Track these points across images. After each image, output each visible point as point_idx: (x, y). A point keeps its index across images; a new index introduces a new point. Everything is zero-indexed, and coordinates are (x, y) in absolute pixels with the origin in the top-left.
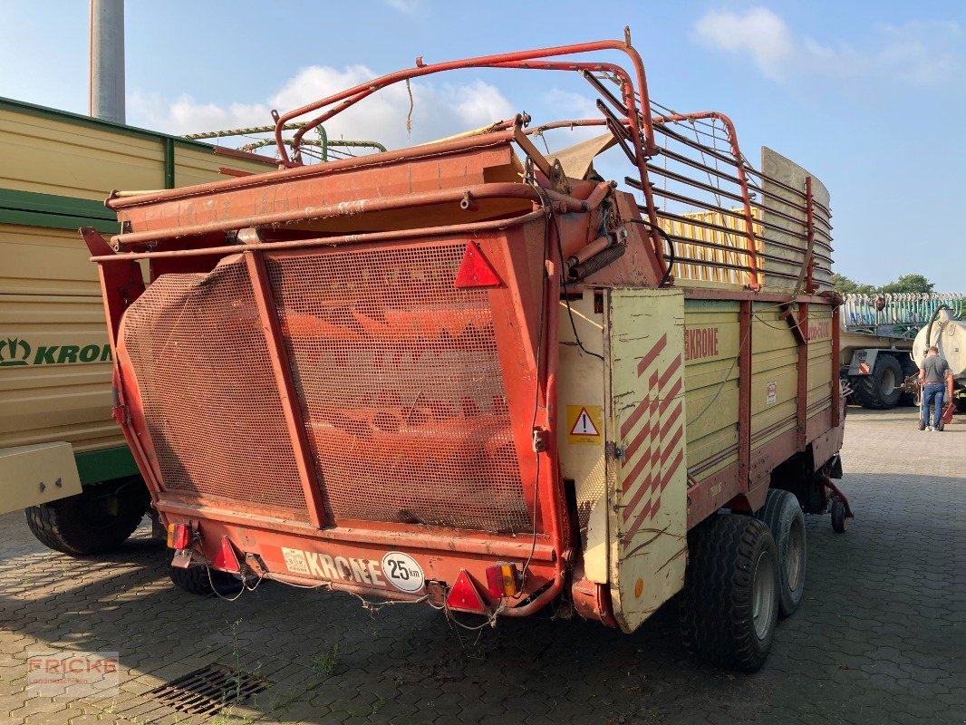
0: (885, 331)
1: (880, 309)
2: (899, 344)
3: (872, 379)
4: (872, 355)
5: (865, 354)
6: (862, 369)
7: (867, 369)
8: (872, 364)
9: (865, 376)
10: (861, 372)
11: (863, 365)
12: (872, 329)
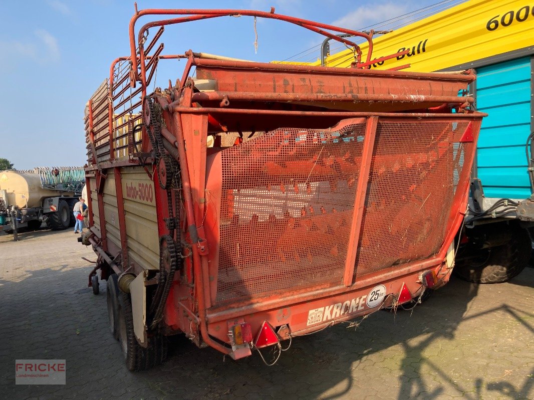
0: (60, 187)
1: (56, 175)
2: (66, 194)
3: (57, 214)
4: (56, 200)
5: (52, 200)
6: (52, 208)
7: (55, 209)
8: (57, 205)
9: (54, 213)
10: (51, 210)
11: (52, 206)
12: (54, 186)
